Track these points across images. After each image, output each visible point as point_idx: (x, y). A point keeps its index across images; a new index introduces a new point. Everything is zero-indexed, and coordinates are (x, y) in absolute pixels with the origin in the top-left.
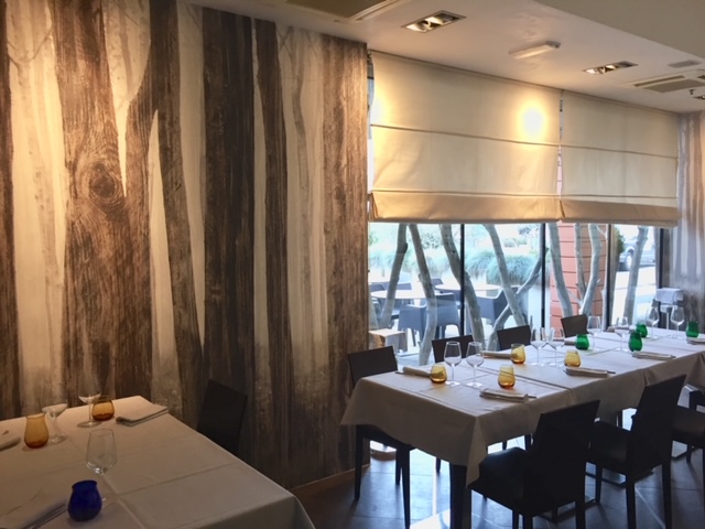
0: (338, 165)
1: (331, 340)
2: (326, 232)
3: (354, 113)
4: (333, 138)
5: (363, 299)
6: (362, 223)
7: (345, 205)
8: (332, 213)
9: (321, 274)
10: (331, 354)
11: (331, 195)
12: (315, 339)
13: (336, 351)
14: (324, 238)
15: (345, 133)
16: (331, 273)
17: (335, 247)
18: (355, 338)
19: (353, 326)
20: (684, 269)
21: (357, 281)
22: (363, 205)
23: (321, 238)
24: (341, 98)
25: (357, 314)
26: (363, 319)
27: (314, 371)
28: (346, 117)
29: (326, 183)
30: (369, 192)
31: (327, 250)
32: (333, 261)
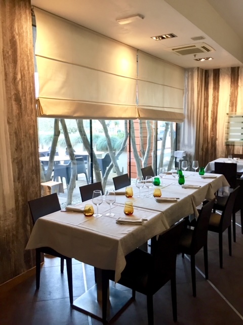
0: (15, 78)
1: (16, 193)
2: (9, 123)
3: (24, 45)
4: (11, 60)
5: (36, 165)
6: (33, 117)
7: (21, 105)
8: (12, 110)
9: (7, 150)
10: (17, 201)
11: (11, 98)
12: (5, 193)
13: (20, 198)
14: (7, 126)
15: (19, 58)
16: (14, 150)
17: (16, 133)
18: (32, 189)
19: (30, 182)
20: (186, 142)
21: (31, 154)
22: (33, 106)
23: (5, 126)
24: (14, 33)
25: (33, 174)
26: (37, 177)
27: (5, 213)
28: (18, 47)
29: (7, 90)
30: (37, 99)
31: (10, 135)
32: (15, 142)
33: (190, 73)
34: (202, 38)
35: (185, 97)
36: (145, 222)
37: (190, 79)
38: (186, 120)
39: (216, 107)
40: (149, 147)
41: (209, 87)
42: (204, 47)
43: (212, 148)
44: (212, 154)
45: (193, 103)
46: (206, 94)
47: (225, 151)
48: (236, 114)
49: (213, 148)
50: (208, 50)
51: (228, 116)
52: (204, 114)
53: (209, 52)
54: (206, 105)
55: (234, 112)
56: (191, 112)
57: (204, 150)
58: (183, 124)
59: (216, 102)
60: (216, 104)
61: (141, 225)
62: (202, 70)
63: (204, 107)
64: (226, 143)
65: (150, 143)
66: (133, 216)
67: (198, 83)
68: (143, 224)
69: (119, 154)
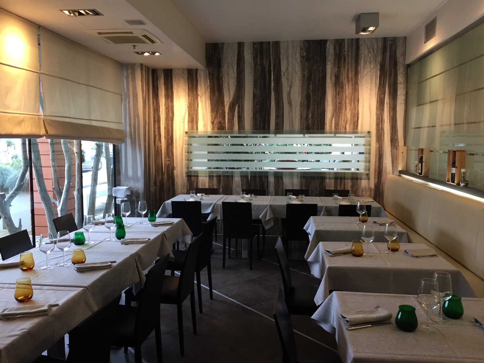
33: (130, 71)
34: (141, 23)
35: (125, 105)
36: (54, 309)
37: (130, 79)
38: (128, 141)
39: (170, 122)
40: (69, 183)
41: (160, 93)
42: (145, 36)
43: (168, 181)
44: (169, 190)
45: (137, 115)
46: (155, 103)
47: (186, 184)
48: (197, 132)
49: (170, 181)
50: (153, 42)
51: (187, 136)
52: (154, 131)
53: (154, 44)
54: (156, 119)
55: (195, 131)
56: (135, 128)
57: (158, 184)
58: (123, 145)
59: (171, 115)
60: (170, 118)
61: (47, 315)
62: (148, 68)
63: (154, 121)
64: (187, 173)
65: (71, 176)
66: (33, 302)
67: (142, 86)
68: (50, 314)
69: (12, 197)
